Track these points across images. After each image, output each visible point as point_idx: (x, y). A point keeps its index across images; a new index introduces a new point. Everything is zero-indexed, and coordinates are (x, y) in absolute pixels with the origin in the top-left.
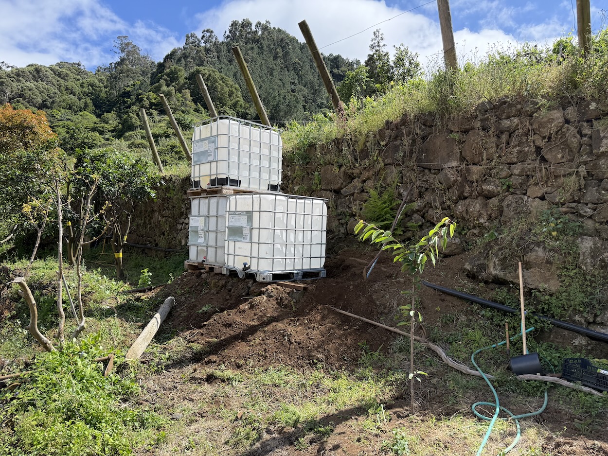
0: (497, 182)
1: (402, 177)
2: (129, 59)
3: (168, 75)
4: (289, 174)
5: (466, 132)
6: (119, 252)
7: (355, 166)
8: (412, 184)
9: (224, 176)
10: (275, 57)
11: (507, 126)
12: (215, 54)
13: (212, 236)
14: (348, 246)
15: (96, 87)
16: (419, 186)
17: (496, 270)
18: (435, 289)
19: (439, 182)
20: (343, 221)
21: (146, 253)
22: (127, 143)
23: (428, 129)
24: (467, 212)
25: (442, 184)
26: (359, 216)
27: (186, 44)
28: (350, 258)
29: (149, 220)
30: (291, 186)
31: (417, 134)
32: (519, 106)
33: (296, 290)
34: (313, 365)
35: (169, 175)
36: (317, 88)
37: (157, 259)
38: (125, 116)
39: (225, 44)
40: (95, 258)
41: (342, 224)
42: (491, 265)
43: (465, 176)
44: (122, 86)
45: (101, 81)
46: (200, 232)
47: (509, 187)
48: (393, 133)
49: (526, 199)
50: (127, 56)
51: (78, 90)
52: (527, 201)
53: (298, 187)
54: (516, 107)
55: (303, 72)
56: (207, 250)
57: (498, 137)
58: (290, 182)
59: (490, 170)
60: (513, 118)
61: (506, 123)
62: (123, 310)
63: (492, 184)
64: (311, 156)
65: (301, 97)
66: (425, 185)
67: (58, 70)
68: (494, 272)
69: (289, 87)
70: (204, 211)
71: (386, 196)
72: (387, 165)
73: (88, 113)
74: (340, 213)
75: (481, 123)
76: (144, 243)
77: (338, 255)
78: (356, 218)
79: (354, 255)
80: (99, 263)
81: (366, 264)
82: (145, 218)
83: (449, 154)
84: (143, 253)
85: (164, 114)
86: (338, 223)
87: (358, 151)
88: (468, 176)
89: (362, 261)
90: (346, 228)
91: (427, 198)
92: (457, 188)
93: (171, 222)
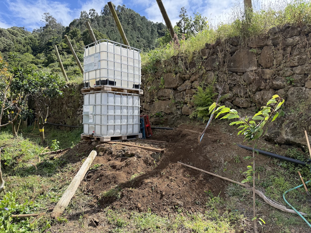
0: (283, 79)
1: (218, 79)
2: (50, 25)
3: (72, 33)
4: (144, 80)
5: (261, 48)
6: (42, 128)
7: (186, 73)
8: (225, 82)
9: (105, 79)
10: (128, 24)
11: (291, 42)
12: (96, 22)
13: (98, 118)
14: (183, 122)
15: (33, 40)
16: (230, 83)
17: (288, 136)
18: (247, 149)
19: (243, 80)
20: (179, 107)
21: (59, 128)
22: (51, 69)
23: (234, 47)
24: (262, 99)
25: (245, 81)
26: (189, 103)
27: (81, 17)
28: (186, 130)
29: (61, 109)
30: (145, 86)
31: (227, 51)
32: (299, 29)
33: (156, 153)
34: (175, 210)
35: (71, 83)
36: (150, 40)
37: (65, 132)
38: (49, 55)
39: (102, 17)
40: (30, 132)
41: (179, 109)
42: (283, 132)
43: (261, 76)
44: (47, 39)
45: (35, 37)
46: (90, 115)
47: (291, 82)
48: (211, 51)
49: (305, 89)
50: (49, 23)
51: (23, 42)
52: (305, 91)
53: (150, 87)
54: (297, 29)
55: (143, 31)
56: (95, 127)
57: (284, 49)
58: (145, 84)
59: (278, 71)
60: (294, 37)
61: (290, 40)
62: (41, 167)
63: (280, 80)
64: (158, 67)
65: (142, 44)
66: (233, 83)
67: (12, 31)
68: (286, 138)
69: (136, 39)
70: (92, 102)
71: (208, 90)
72: (207, 71)
73: (29, 54)
74: (177, 102)
75: (272, 41)
76: (58, 123)
77: (177, 128)
78: (188, 105)
79: (188, 128)
80: (32, 134)
81: (197, 133)
82: (58, 108)
83: (249, 62)
84: (57, 128)
85: (70, 54)
86: (176, 108)
87: (188, 63)
88: (263, 76)
89: (194, 131)
90: (181, 111)
91: (235, 91)
92: (255, 83)
93: (73, 110)
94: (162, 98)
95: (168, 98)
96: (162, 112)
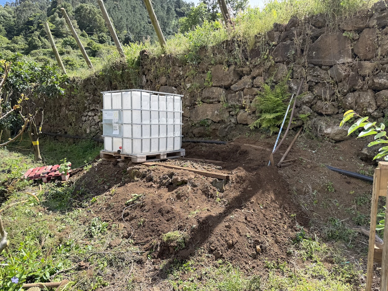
1: (293, 74)
4: (181, 74)
5: (359, 31)
6: (36, 140)
7: (246, 65)
8: (302, 79)
13: (127, 128)
16: (310, 81)
18: (340, 173)
20: (233, 113)
21: (57, 140)
22: (33, 58)
23: (318, 29)
24: (356, 103)
25: (332, 78)
26: (249, 108)
28: (245, 144)
29: (58, 113)
30: (183, 84)
31: (307, 35)
33: (219, 179)
35: (72, 77)
38: (30, 39)
41: (233, 116)
43: (357, 70)
44: (26, 17)
45: (9, 12)
46: (114, 125)
48: (283, 34)
53: (190, 84)
56: (123, 141)
58: (182, 80)
63: (384, 78)
64: (203, 57)
66: (315, 80)
71: (278, 90)
72: (277, 62)
73: (2, 36)
74: (231, 106)
75: (378, 22)
76: (55, 132)
77: (232, 142)
78: (246, 110)
79: (248, 141)
80: (19, 147)
81: (263, 149)
82: (54, 112)
83: (340, 51)
84: (55, 139)
85: (59, 38)
86: (228, 115)
87: (248, 51)
88: (360, 70)
89: (258, 147)
90: (236, 119)
91: (316, 91)
92: (348, 81)
93: (76, 115)
94: (208, 100)
95: (216, 100)
96: (207, 119)
